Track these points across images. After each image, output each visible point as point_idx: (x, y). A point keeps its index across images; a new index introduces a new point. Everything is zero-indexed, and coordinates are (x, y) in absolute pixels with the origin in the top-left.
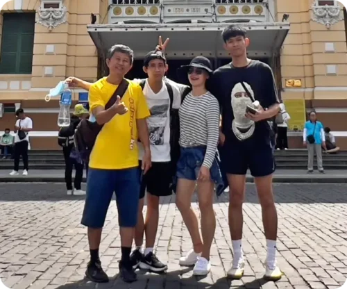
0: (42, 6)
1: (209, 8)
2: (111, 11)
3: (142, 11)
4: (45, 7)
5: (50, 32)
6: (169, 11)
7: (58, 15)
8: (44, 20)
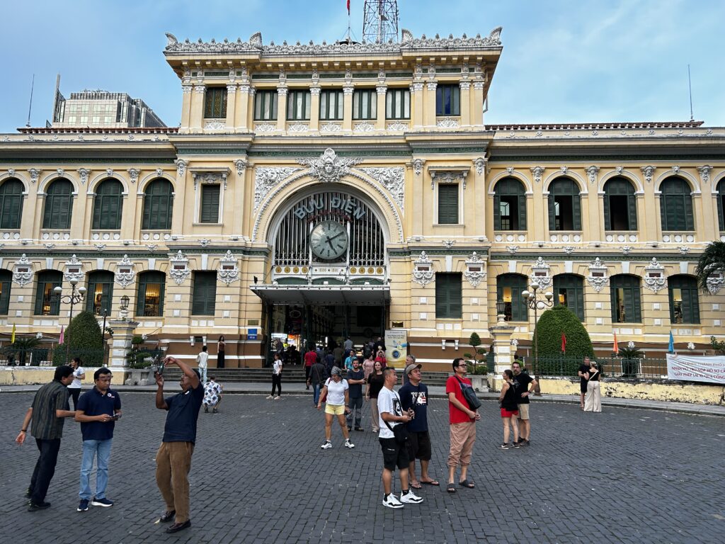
0: (222, 267)
1: (344, 269)
2: (274, 270)
3: (296, 271)
4: (224, 268)
5: (228, 286)
6: (316, 270)
7: (233, 274)
8: (223, 277)
